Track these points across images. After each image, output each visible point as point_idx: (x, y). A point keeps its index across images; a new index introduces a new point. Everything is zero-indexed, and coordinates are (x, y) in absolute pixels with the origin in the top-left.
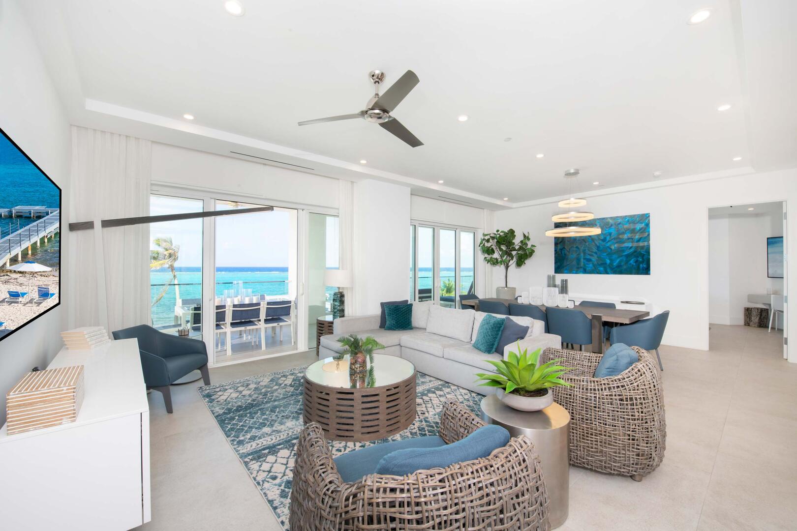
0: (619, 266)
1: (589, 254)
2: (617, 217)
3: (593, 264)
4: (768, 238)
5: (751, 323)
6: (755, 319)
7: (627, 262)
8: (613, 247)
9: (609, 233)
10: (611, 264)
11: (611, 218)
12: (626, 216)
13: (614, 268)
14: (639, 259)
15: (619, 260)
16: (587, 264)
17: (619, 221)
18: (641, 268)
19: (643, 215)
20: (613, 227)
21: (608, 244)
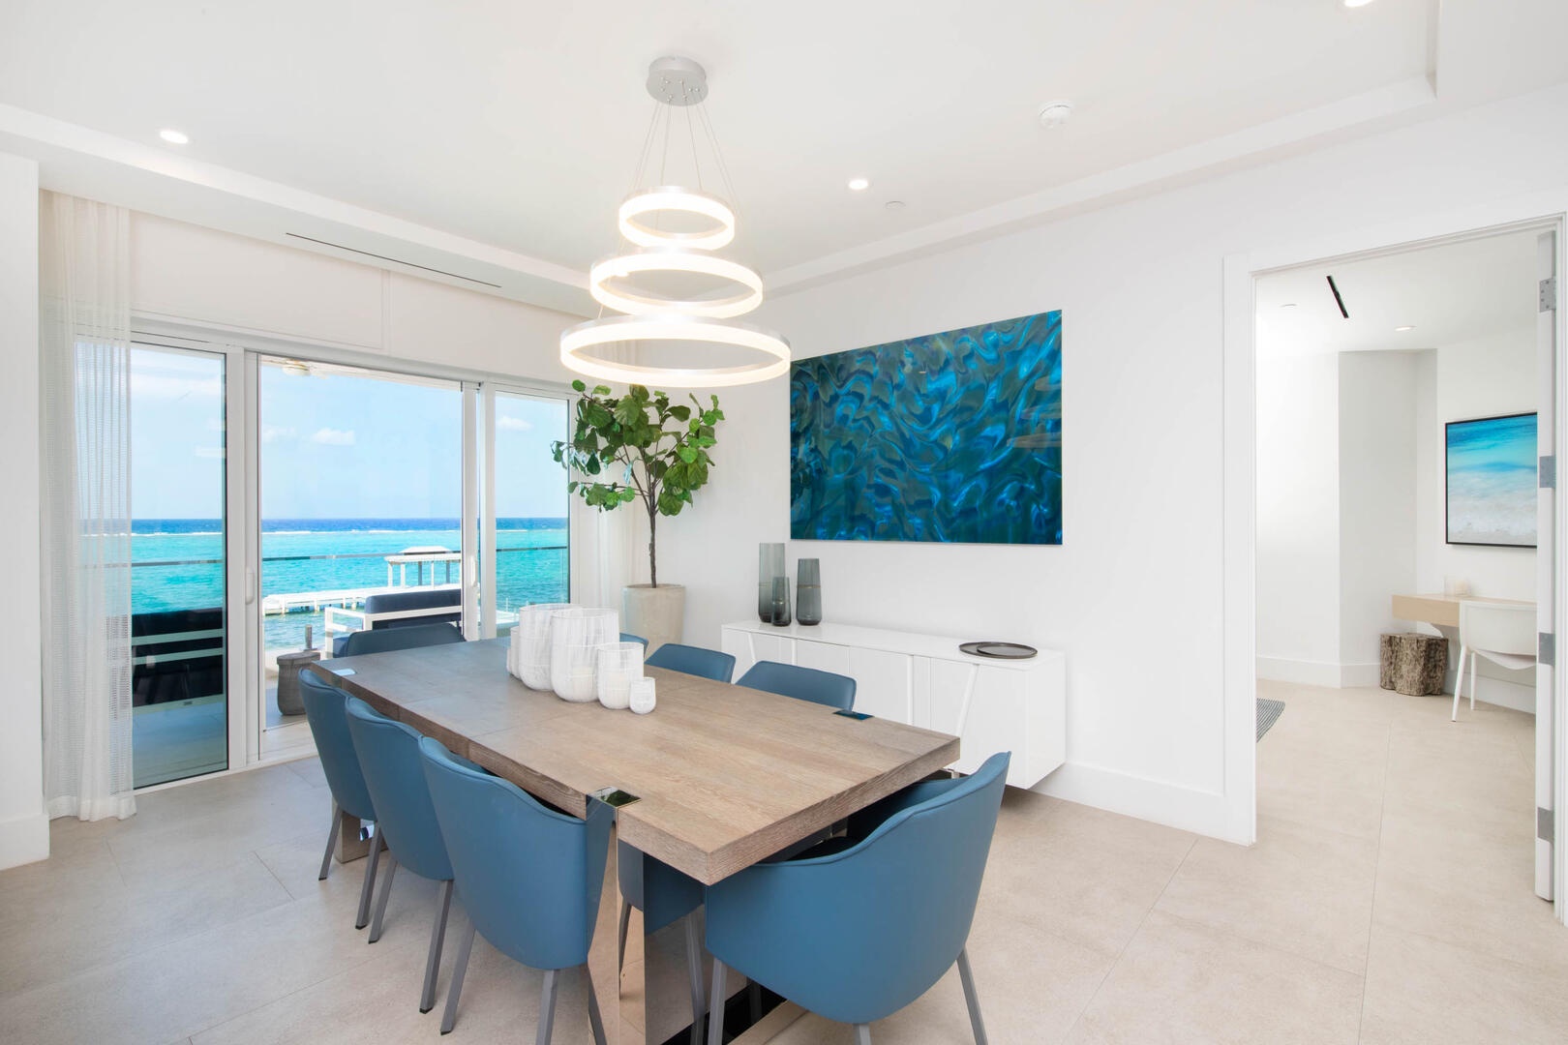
0: (968, 512)
1: (882, 470)
2: (964, 331)
3: (893, 504)
4: (1447, 424)
5: (1399, 684)
6: (1410, 670)
7: (991, 495)
8: (950, 444)
9: (938, 389)
10: (945, 504)
11: (945, 334)
12: (989, 327)
13: (953, 520)
14: (1027, 485)
15: (967, 489)
16: (878, 505)
17: (970, 344)
18: (1033, 519)
19: (1042, 318)
20: (951, 369)
21: (936, 434)
